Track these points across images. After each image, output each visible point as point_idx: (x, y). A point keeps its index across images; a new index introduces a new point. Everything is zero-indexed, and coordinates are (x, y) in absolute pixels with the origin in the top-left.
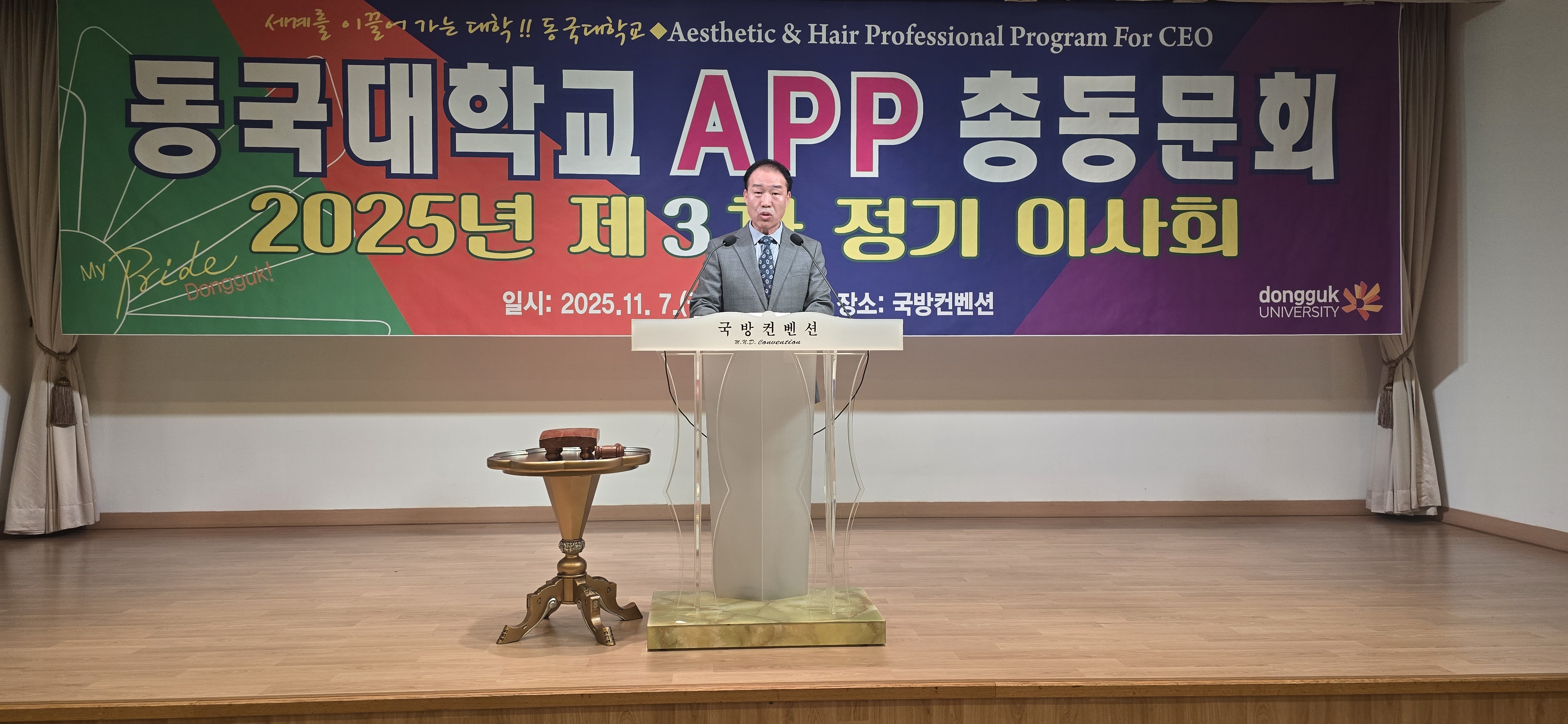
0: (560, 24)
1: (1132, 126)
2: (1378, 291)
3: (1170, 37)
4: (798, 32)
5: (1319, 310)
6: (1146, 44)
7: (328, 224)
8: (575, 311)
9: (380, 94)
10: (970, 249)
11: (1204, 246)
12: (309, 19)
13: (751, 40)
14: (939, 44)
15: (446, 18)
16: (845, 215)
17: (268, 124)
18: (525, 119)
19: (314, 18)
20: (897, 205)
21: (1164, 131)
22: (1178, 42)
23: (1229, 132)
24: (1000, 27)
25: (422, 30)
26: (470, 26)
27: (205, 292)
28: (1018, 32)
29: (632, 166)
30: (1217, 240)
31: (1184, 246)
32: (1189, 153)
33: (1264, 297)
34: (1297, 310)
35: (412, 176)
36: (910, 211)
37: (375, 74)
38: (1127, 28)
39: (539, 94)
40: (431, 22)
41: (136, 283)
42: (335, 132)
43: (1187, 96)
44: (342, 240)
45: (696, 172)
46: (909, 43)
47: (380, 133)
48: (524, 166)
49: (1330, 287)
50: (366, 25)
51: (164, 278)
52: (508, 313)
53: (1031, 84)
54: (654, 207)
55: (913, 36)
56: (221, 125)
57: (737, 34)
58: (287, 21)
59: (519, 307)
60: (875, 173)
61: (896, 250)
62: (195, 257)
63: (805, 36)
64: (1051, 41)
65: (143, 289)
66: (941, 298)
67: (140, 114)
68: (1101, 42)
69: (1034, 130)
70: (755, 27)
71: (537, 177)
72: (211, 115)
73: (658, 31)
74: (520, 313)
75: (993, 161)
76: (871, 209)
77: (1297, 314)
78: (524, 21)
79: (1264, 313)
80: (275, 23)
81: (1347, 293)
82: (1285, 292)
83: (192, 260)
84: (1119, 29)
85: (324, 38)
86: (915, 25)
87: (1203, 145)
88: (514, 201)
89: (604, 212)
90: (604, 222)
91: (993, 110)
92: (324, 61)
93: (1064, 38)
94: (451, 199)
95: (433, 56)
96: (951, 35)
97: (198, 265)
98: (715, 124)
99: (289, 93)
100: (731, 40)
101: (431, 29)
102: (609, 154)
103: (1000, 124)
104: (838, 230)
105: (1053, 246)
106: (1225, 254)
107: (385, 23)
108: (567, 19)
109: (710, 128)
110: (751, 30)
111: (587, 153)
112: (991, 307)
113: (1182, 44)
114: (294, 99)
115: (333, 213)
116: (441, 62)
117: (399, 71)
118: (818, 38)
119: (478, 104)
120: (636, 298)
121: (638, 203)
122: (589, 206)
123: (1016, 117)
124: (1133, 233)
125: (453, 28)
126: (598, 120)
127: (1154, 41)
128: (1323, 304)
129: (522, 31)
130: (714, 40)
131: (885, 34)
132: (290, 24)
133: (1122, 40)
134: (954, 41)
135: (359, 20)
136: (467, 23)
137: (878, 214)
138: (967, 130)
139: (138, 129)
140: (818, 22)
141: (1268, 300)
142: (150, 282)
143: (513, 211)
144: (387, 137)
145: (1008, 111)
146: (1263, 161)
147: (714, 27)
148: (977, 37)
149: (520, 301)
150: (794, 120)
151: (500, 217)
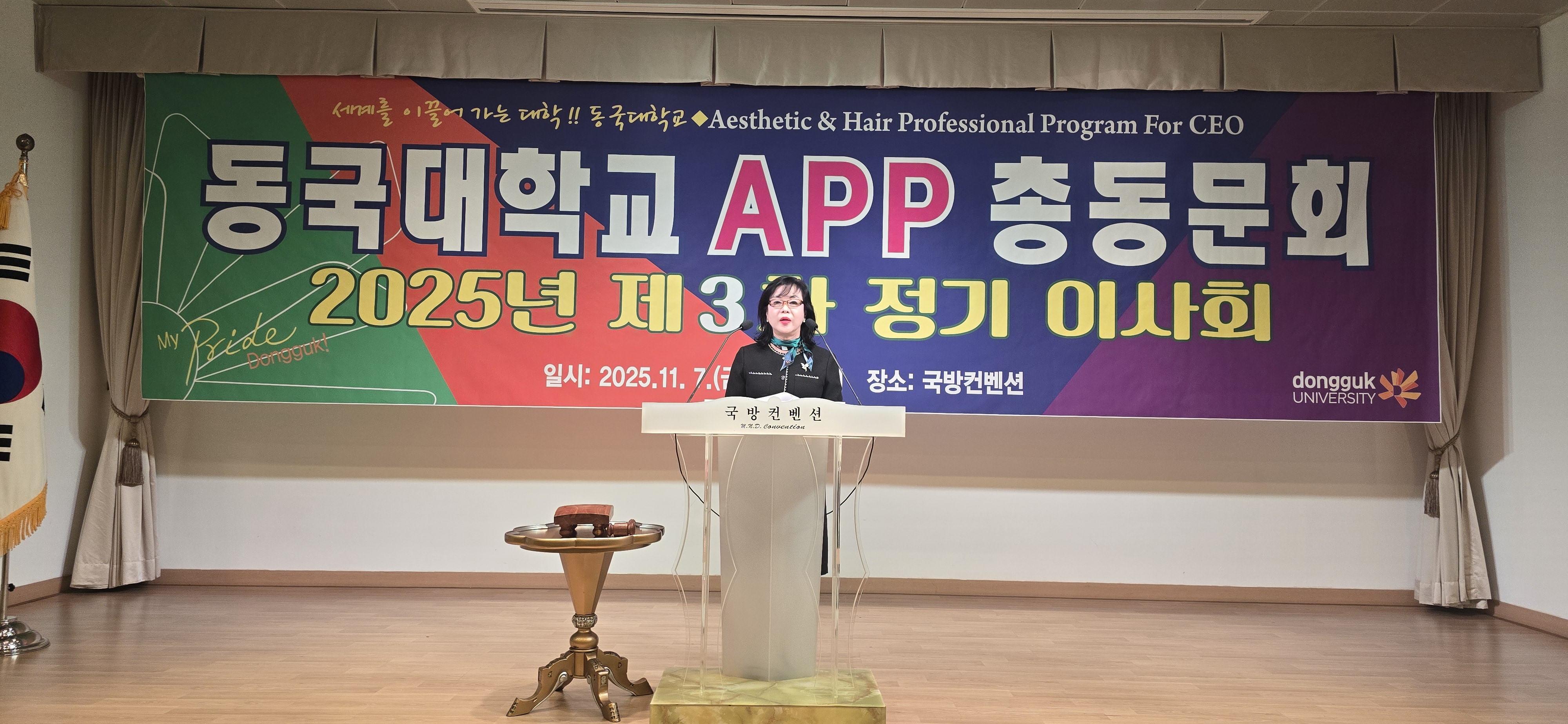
0: (607, 111)
1: (1163, 212)
2: (1416, 378)
3: (1199, 125)
4: (833, 119)
5: (1355, 397)
6: (1176, 132)
7: (382, 298)
8: (613, 384)
9: (436, 176)
10: (1000, 329)
11: (1236, 330)
12: (373, 106)
13: (788, 127)
14: (970, 131)
15: (500, 106)
16: (876, 294)
17: (330, 204)
18: (571, 200)
19: (378, 106)
20: (928, 285)
21: (1195, 216)
22: (1209, 130)
23: (1262, 219)
24: (1031, 115)
25: (478, 117)
26: (522, 114)
27: (265, 361)
28: (1049, 120)
29: (671, 246)
30: (1250, 325)
31: (1216, 330)
32: (1220, 238)
33: (1298, 382)
34: (1332, 396)
35: (462, 253)
36: (941, 293)
37: (433, 158)
38: (1157, 116)
39: (584, 177)
40: (486, 109)
41: (204, 351)
42: (392, 212)
43: (1218, 183)
44: (395, 314)
45: (733, 252)
46: (941, 130)
47: (434, 212)
48: (569, 245)
49: (1366, 374)
50: (426, 113)
51: (229, 347)
52: (548, 384)
53: (1062, 170)
54: (691, 285)
55: (945, 124)
56: (288, 205)
57: (775, 122)
58: (353, 108)
59: (559, 379)
60: (906, 254)
61: (926, 329)
62: (257, 328)
63: (840, 123)
64: (1081, 129)
65: (210, 358)
66: (971, 377)
67: (214, 193)
68: (1131, 130)
69: (1064, 214)
70: (792, 115)
71: (580, 256)
72: (279, 195)
73: (700, 118)
74: (560, 386)
75: (1023, 244)
76: (902, 289)
77: (1332, 400)
78: (572, 109)
79: (1298, 398)
80: (341, 110)
81: (1383, 380)
82: (1319, 378)
83: (255, 331)
84: (1149, 117)
85: (386, 125)
86: (947, 113)
87: (1235, 231)
88: (558, 278)
89: (644, 289)
90: (643, 299)
91: (1023, 195)
92: (386, 145)
93: (1094, 125)
94: (498, 275)
95: (486, 140)
96: (982, 122)
97: (260, 337)
98: (751, 207)
99: (352, 175)
100: (768, 127)
101: (486, 116)
102: (650, 234)
103: (1030, 208)
104: (870, 309)
105: (1083, 327)
106: (1257, 339)
107: (443, 111)
108: (613, 107)
109: (747, 211)
110: (788, 117)
111: (629, 233)
112: (1021, 387)
113: (1212, 131)
114: (356, 181)
115: (387, 288)
116: (494, 147)
117: (454, 155)
118: (853, 125)
119: (527, 186)
120: (671, 372)
121: (676, 281)
122: (629, 283)
123: (1046, 201)
124: (1164, 317)
125: (506, 115)
126: (641, 202)
127: (1185, 128)
128: (1359, 390)
129: (570, 118)
130: (753, 127)
131: (917, 121)
132: (356, 111)
133: (1152, 128)
134: (985, 128)
135: (419, 108)
136: (520, 110)
137: (909, 293)
138: (997, 213)
139: (210, 209)
140: (853, 110)
141: (1301, 386)
142: (217, 351)
143: (556, 288)
144: (441, 216)
145: (1038, 195)
146: (1295, 247)
147: (753, 114)
148: (1008, 125)
149: (560, 373)
150: (828, 203)
151: (544, 293)
